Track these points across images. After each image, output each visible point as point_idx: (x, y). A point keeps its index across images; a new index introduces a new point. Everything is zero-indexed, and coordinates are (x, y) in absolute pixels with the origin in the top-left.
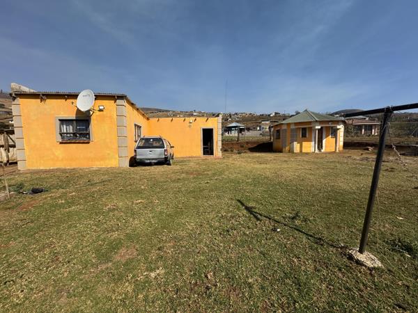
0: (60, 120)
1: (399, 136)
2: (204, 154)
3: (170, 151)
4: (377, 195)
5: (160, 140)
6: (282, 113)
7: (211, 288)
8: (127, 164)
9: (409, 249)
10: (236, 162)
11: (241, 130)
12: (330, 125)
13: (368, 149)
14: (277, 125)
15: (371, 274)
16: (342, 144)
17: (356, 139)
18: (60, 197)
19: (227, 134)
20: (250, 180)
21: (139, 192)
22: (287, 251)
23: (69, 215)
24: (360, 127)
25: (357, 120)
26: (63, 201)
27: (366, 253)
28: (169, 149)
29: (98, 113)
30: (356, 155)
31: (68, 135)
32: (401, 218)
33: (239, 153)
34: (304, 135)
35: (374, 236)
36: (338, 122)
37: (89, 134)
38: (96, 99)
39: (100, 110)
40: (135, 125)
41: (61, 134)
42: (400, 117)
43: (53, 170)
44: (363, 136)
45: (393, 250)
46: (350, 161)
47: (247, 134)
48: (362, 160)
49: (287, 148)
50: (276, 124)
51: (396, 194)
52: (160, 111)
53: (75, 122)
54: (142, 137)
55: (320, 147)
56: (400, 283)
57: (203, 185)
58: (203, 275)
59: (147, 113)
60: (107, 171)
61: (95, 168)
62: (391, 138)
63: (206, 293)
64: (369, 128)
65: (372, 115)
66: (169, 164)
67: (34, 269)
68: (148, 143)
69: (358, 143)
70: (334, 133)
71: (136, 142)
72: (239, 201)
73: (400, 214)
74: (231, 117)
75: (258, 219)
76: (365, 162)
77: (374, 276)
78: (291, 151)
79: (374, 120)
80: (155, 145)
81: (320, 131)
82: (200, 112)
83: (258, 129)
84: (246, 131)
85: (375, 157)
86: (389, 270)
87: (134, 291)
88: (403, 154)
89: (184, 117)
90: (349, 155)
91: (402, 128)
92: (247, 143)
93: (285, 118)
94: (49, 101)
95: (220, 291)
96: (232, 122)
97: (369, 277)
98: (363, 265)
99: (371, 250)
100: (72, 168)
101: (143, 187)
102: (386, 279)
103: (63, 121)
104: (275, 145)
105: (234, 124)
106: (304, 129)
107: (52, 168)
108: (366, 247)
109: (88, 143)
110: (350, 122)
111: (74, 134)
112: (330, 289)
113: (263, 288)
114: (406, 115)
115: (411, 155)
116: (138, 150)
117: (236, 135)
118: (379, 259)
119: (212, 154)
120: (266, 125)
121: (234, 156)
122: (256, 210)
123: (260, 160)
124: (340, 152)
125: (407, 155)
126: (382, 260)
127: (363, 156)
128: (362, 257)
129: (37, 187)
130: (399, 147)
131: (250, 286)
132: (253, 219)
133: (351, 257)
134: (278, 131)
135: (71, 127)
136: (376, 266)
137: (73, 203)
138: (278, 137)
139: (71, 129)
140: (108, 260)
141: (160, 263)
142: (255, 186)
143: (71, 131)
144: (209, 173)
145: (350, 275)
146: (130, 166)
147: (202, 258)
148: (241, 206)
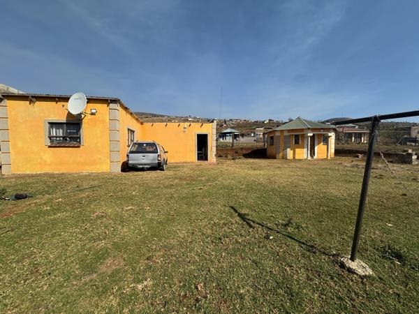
0: (49, 123)
1: (386, 144)
2: (198, 160)
3: (164, 156)
4: (367, 202)
5: (153, 145)
6: (275, 120)
7: (201, 300)
8: (119, 169)
9: (399, 256)
10: (230, 168)
11: (235, 137)
12: (322, 132)
13: (358, 157)
14: (270, 132)
15: (362, 282)
16: (333, 151)
17: (347, 147)
18: (45, 204)
19: (221, 140)
20: (244, 187)
21: (131, 198)
22: (279, 259)
23: (54, 223)
24: (350, 135)
25: (347, 129)
26: (48, 208)
27: (357, 260)
28: (162, 154)
29: (90, 117)
30: (347, 162)
31: (58, 139)
32: (390, 225)
33: (233, 159)
34: (297, 142)
35: (365, 243)
36: (329, 130)
37: (79, 138)
38: (88, 102)
39: (92, 114)
40: (129, 129)
41: (50, 138)
42: (387, 126)
43: (40, 175)
44: (353, 144)
45: (383, 257)
46: (341, 168)
47: (241, 140)
48: (353, 167)
49: (281, 155)
50: (270, 130)
51: (385, 201)
52: (155, 116)
53: (65, 125)
54: (135, 141)
55: (312, 153)
56: (391, 291)
57: (196, 191)
58: (193, 287)
59: (141, 117)
60: (97, 177)
61: (85, 172)
62: (379, 146)
63: (195, 305)
64: (359, 136)
65: (361, 124)
66: (163, 170)
67: (10, 282)
68: (141, 148)
69: (348, 150)
70: (326, 140)
71: (129, 146)
72: (232, 208)
73: (389, 220)
74: (225, 123)
75: (251, 226)
76: (355, 169)
77: (366, 285)
78: (284, 157)
79: (363, 128)
80: (148, 150)
81: (313, 138)
82: (195, 118)
83: (253, 135)
84: (240, 137)
85: (364, 164)
86: (380, 278)
87: (119, 305)
88: (391, 162)
89: (179, 122)
90: (340, 162)
91: (389, 137)
92: (242, 149)
93: (278, 124)
94: (38, 103)
95: (210, 303)
96: (227, 128)
97: (361, 285)
98: (355, 273)
99: (362, 258)
100: (61, 172)
101: (134, 193)
102: (377, 288)
103: (52, 124)
104: (269, 151)
105: (228, 130)
106: (297, 137)
107: (38, 173)
108: (357, 254)
109: (79, 147)
110: (341, 130)
111: (64, 137)
112: (323, 299)
113: (254, 299)
114: (393, 124)
115: (398, 163)
116: (130, 155)
117: (231, 141)
118: (370, 267)
119: (206, 159)
120: (260, 132)
121: (229, 162)
122: (249, 217)
123: (254, 166)
124: (332, 159)
125: (395, 163)
126: (373, 268)
127: (354, 163)
128: (353, 265)
129: (22, 193)
130: (387, 155)
131: (242, 297)
132: (246, 227)
133: (342, 265)
134: (272, 138)
135: (61, 131)
136: (367, 274)
137: (58, 210)
138: (272, 144)
139: (60, 133)
140: (93, 271)
141: (148, 274)
142: (249, 192)
143: (61, 135)
144: (203, 179)
145: (342, 284)
146: (122, 171)
147: (192, 267)
148: (234, 213)
